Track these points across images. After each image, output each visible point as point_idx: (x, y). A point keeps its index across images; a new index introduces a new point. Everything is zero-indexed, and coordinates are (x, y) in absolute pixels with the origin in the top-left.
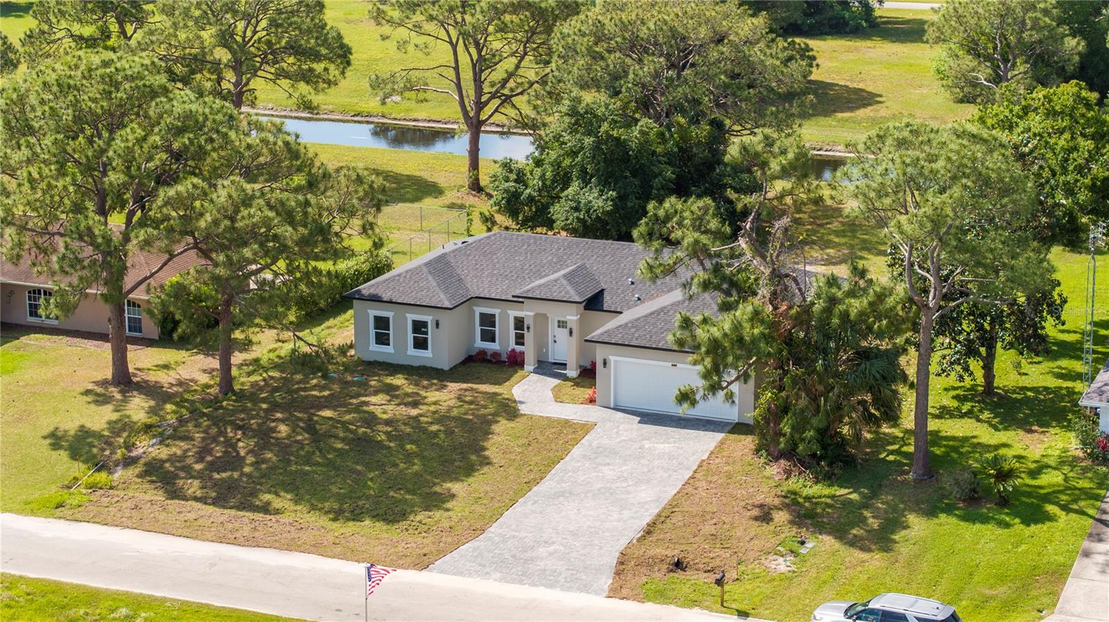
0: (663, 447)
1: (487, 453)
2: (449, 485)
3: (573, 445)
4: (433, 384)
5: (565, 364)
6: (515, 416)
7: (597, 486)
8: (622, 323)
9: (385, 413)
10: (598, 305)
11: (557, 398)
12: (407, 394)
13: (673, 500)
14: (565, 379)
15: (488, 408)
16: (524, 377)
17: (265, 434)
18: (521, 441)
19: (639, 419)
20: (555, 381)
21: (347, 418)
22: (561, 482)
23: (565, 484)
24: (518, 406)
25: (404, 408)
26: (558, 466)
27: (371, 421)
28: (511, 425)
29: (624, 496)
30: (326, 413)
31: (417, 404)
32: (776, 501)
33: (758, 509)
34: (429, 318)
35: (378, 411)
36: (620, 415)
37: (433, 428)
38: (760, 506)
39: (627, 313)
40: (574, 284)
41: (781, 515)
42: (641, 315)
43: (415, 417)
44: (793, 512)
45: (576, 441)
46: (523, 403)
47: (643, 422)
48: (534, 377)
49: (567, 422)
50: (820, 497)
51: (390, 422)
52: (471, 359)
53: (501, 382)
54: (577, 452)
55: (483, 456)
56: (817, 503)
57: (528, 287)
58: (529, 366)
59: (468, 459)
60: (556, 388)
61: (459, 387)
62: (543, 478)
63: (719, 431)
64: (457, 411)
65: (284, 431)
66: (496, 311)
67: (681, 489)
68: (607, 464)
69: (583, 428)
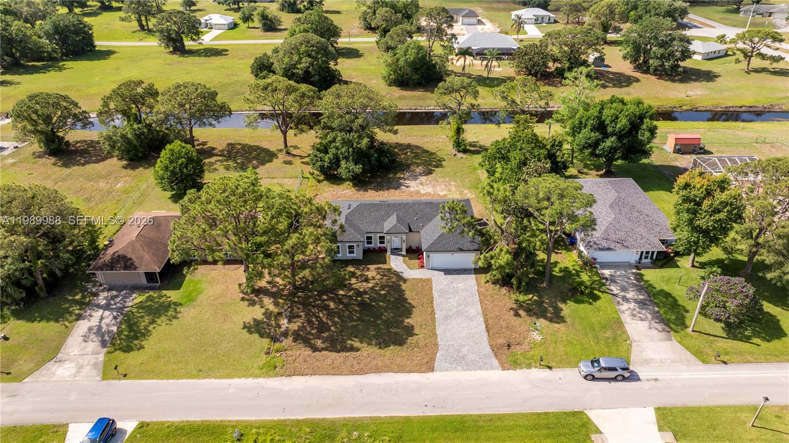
0: (461, 285)
1: (408, 301)
2: (407, 321)
3: (432, 290)
4: (364, 268)
5: (398, 249)
6: (405, 281)
7: (454, 310)
8: (431, 242)
9: (360, 288)
10: (410, 230)
11: (409, 267)
12: (360, 275)
13: (483, 312)
14: (404, 256)
15: (392, 278)
16: (390, 257)
17: (326, 308)
18: (414, 293)
19: (443, 273)
20: (401, 258)
21: (351, 293)
22: (441, 311)
23: (444, 312)
24: (401, 274)
25: (364, 284)
26: (434, 302)
27: (359, 293)
28: (406, 285)
29: (466, 314)
30: (341, 292)
31: (367, 280)
32: (515, 306)
33: (512, 311)
34: (355, 244)
35: (357, 287)
36: (436, 272)
37: (383, 292)
38: (511, 309)
39: (422, 232)
40: (402, 224)
41: (521, 312)
42: (436, 238)
43: (372, 288)
44: (524, 310)
45: (431, 288)
46: (402, 273)
47: (445, 274)
48: (392, 257)
49: (421, 279)
50: (526, 301)
51: (365, 293)
52: (366, 252)
53: (385, 263)
54: (435, 294)
55: (409, 303)
56: (527, 304)
57: (388, 229)
58: (389, 253)
59: (404, 306)
60: (404, 262)
61: (372, 267)
62: (434, 310)
63: (472, 274)
64: (384, 281)
65: (332, 305)
66: (372, 235)
67: (481, 306)
68: (449, 298)
69: (429, 281)
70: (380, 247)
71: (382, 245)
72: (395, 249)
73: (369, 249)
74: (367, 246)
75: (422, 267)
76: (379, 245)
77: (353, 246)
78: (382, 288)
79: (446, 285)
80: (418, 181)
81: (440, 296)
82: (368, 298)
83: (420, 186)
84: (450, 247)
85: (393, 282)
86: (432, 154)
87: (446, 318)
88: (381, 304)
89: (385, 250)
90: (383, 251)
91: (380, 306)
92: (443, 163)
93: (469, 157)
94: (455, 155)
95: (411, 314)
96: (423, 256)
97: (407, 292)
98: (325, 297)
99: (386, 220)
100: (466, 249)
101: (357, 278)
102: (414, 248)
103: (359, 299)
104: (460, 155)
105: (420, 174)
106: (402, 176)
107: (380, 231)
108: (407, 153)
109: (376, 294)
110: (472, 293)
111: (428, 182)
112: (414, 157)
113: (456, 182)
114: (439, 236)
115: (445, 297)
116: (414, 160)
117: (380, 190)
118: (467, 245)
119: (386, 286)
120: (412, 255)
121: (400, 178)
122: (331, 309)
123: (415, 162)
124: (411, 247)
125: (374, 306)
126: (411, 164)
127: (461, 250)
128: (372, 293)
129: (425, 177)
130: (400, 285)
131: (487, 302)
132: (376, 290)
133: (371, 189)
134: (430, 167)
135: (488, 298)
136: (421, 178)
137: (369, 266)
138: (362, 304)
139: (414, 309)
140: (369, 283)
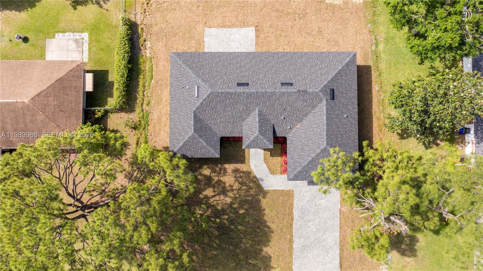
3: (292, 209)
4: (220, 169)
6: (265, 193)
8: (299, 169)
9: (218, 204)
10: (275, 134)
11: (270, 170)
12: (217, 182)
13: (341, 242)
15: (252, 188)
16: (249, 152)
19: (306, 181)
20: (262, 153)
21: (209, 213)
22: (300, 238)
23: (302, 240)
24: (261, 182)
25: (222, 197)
26: (294, 226)
27: (217, 213)
28: (265, 201)
29: (324, 244)
31: (224, 192)
35: (215, 203)
37: (242, 211)
39: (289, 139)
40: (265, 134)
42: (305, 163)
43: (231, 205)
45: (292, 205)
47: (308, 184)
48: (253, 151)
49: (283, 191)
53: (243, 160)
54: (296, 214)
59: (263, 230)
62: (292, 236)
67: (340, 233)
68: (310, 221)
75: (285, 170)
78: (241, 205)
79: (307, 202)
85: (253, 196)
87: (304, 248)
88: (240, 227)
91: (239, 230)
95: (269, 241)
97: (266, 212)
99: (245, 119)
101: (214, 187)
103: (218, 220)
107: (237, 135)
109: (235, 213)
110: (333, 214)
114: (310, 162)
115: (305, 219)
119: (245, 202)
128: (231, 212)
137: (226, 166)
140: (226, 196)
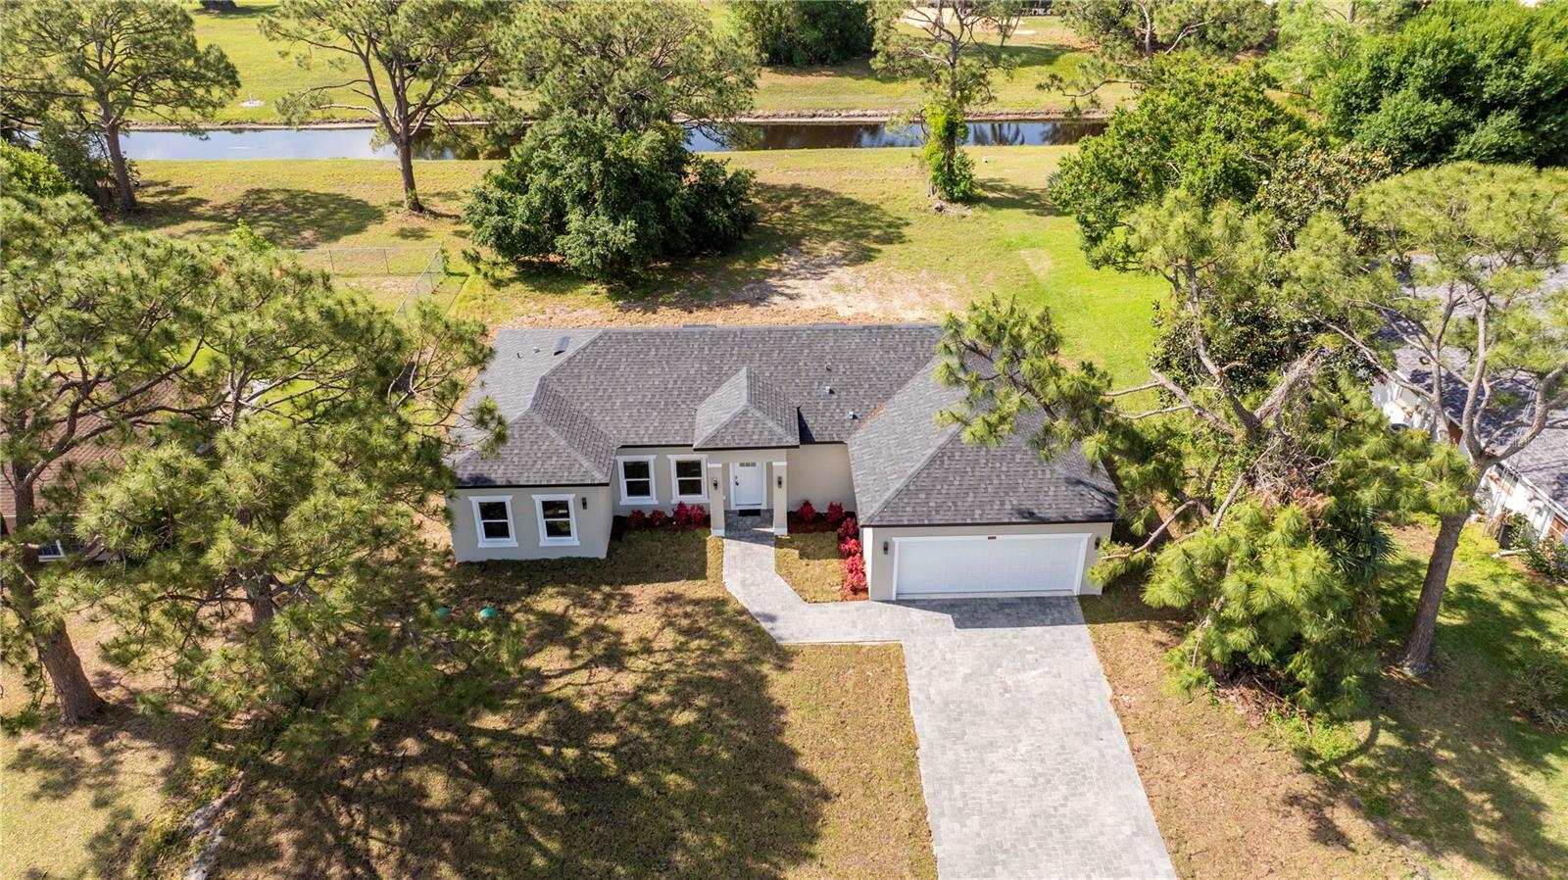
3: (905, 705)
4: (608, 597)
5: (756, 513)
6: (784, 657)
7: (1023, 813)
8: (899, 484)
9: (581, 696)
10: (806, 437)
11: (800, 592)
12: (588, 632)
13: (1163, 821)
14: (779, 543)
15: (729, 644)
16: (720, 550)
17: (406, 804)
18: (827, 717)
19: (949, 617)
20: (767, 553)
21: (534, 725)
22: (960, 815)
24: (766, 626)
25: (603, 673)
26: (924, 769)
27: (573, 725)
28: (786, 679)
29: (1082, 834)
30: (492, 721)
31: (614, 657)
32: (1304, 784)
33: (1296, 810)
34: (569, 497)
35: (570, 691)
36: (916, 614)
37: (683, 718)
38: (1293, 800)
39: (856, 443)
40: (769, 412)
41: (1343, 817)
42: (918, 465)
43: (635, 697)
44: (1353, 805)
45: (901, 691)
46: (771, 618)
47: (960, 624)
48: (733, 548)
49: (857, 648)
50: (1350, 755)
51: (601, 720)
52: (623, 526)
53: (698, 572)
54: (924, 723)
55: (806, 777)
56: (1361, 772)
57: (710, 431)
58: (717, 530)
59: (780, 790)
60: (781, 567)
61: (645, 593)
62: (924, 811)
63: (1073, 621)
64: (690, 659)
65: (438, 788)
66: (649, 458)
67: (1147, 785)
68: (992, 745)
69: (888, 659)
70: (681, 505)
71: (690, 499)
72: (744, 513)
73: (637, 514)
74: (629, 501)
75: (858, 590)
76: (677, 498)
77: (564, 505)
78: (682, 697)
79: (966, 679)
80: (826, 280)
81: (943, 732)
82: (613, 750)
83: (832, 293)
84: (982, 505)
85: (733, 666)
86: (867, 208)
87: (990, 856)
88: (672, 779)
89: (704, 520)
90: (696, 521)
91: (662, 790)
92: (905, 231)
93: (986, 214)
94: (940, 209)
95: (814, 837)
96: (859, 544)
97: (792, 717)
98: (411, 746)
99: (706, 395)
100: (1051, 514)
101: (573, 644)
102: (820, 507)
103: (570, 753)
104: (955, 210)
105: (834, 262)
106: (775, 266)
107: (678, 440)
108: (790, 206)
109: (651, 726)
110: (1090, 717)
111: (861, 283)
112: (813, 217)
113: (953, 281)
114: (933, 460)
115: (970, 738)
116: (813, 225)
117: (699, 307)
118: (1054, 499)
119: (699, 685)
120: (810, 540)
121: (768, 273)
122: (433, 812)
123: (816, 230)
124: (807, 504)
125: (635, 792)
126: (803, 235)
127: (1031, 518)
128: (634, 720)
129: (851, 270)
130: (760, 682)
131: (1167, 766)
132: (650, 707)
133: (670, 305)
134: (864, 243)
135: (1170, 744)
136: (838, 272)
137: (630, 589)
138: (583, 784)
139: (826, 807)
140: (622, 668)
